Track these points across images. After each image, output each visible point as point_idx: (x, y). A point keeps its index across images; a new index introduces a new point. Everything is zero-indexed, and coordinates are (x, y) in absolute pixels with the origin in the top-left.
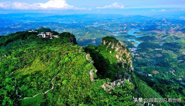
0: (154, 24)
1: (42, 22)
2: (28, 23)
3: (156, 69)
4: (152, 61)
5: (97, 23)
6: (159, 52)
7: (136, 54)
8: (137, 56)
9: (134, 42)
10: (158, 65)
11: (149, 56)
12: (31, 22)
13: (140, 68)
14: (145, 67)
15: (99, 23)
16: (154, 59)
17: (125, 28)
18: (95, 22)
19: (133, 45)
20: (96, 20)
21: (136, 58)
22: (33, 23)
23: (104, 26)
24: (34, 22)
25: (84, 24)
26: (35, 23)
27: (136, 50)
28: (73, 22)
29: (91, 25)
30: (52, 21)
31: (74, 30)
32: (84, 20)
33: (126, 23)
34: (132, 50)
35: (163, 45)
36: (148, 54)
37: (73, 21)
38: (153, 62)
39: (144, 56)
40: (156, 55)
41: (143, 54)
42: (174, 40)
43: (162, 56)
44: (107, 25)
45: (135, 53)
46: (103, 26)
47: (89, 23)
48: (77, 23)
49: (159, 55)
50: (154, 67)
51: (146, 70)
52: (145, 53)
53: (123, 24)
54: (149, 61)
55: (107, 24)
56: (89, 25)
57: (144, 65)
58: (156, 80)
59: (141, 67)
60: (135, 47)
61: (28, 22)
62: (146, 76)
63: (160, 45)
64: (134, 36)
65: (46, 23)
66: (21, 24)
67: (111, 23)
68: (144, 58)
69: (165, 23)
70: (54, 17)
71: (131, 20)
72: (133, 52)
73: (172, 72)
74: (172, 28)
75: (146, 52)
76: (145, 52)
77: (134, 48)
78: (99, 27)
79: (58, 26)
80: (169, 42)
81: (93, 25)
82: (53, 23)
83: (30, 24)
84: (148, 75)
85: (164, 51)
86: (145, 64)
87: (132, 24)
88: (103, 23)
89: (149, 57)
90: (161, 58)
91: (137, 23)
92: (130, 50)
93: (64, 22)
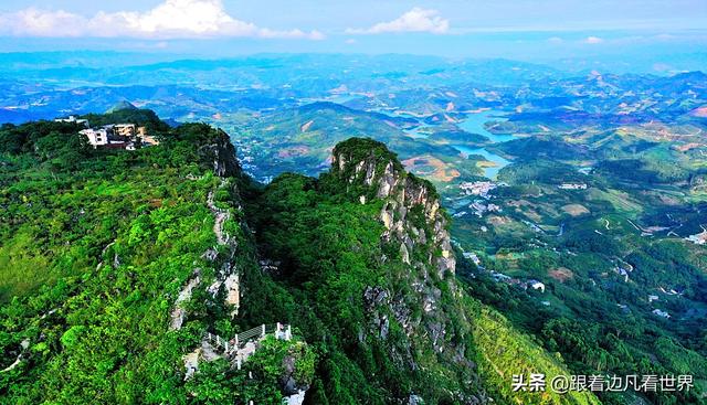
0: (557, 91)
1: (130, 85)
2: (77, 89)
3: (562, 263)
4: (548, 233)
5: (343, 88)
6: (578, 197)
7: (491, 207)
8: (495, 213)
9: (481, 158)
10: (569, 245)
11: (538, 211)
12: (87, 84)
13: (502, 257)
14: (522, 256)
15: (353, 89)
16: (557, 223)
17: (448, 109)
18: (335, 83)
19: (478, 170)
20: (339, 78)
21: (489, 220)
22: (94, 89)
23: (372, 98)
24: (100, 84)
25: (296, 92)
26: (103, 89)
27: (490, 192)
28: (254, 86)
29: (323, 96)
30: (173, 83)
31: (256, 114)
32: (294, 79)
33: (454, 89)
34: (476, 192)
35: (591, 172)
36: (535, 206)
37: (252, 82)
38: (555, 234)
39: (518, 214)
40: (563, 208)
41: (517, 204)
42: (631, 152)
43: (585, 211)
44: (384, 98)
45: (486, 203)
46: (365, 98)
47: (314, 90)
48: (267, 87)
49: (577, 210)
50: (556, 254)
51: (522, 264)
52: (524, 202)
53: (444, 92)
54: (538, 230)
55: (382, 92)
56: (314, 95)
57: (519, 246)
58: (562, 302)
59: (505, 254)
60: (487, 180)
61: (74, 84)
62: (522, 289)
63: (581, 170)
64: (481, 138)
65: (146, 88)
66: (48, 93)
67: (396, 89)
68: (518, 220)
69: (599, 89)
70: (177, 65)
71: (474, 77)
72: (481, 198)
73: (624, 273)
74: (623, 105)
75: (530, 199)
76: (524, 198)
77: (481, 184)
78: (354, 102)
79: (195, 100)
80: (613, 159)
81: (329, 95)
82: (172, 89)
83: (84, 93)
84: (530, 286)
85: (594, 194)
86: (520, 244)
87: (476, 93)
88: (368, 87)
89: (540, 217)
90: (581, 219)
91: (496, 89)
92: (468, 192)
93: (218, 87)
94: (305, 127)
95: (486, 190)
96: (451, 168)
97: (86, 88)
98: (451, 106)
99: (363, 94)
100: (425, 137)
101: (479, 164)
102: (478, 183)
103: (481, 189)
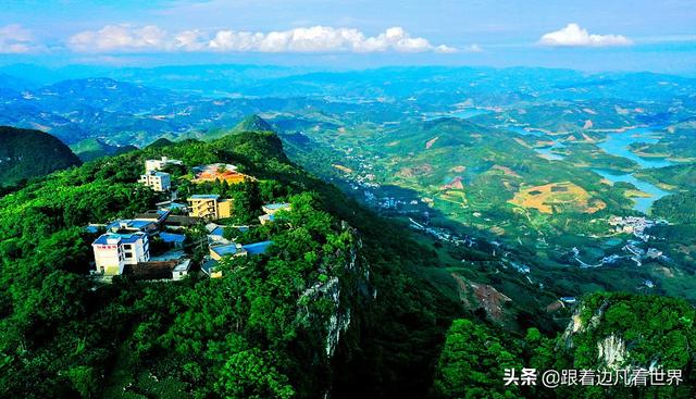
2: (217, 100)
5: (469, 102)
7: (653, 253)
8: (659, 261)
9: (631, 187)
15: (480, 103)
17: (586, 127)
18: (461, 97)
19: (628, 201)
20: (465, 92)
21: (654, 270)
23: (501, 114)
24: (238, 96)
25: (420, 105)
26: (240, 101)
27: (646, 231)
28: (379, 99)
29: (448, 110)
30: (301, 95)
31: (380, 128)
32: (420, 93)
33: (593, 104)
34: (628, 229)
37: (377, 95)
39: (689, 264)
41: (685, 250)
44: (513, 113)
45: (645, 247)
46: (493, 113)
47: (439, 104)
48: (392, 100)
53: (581, 109)
55: (511, 107)
56: (439, 109)
60: (641, 215)
64: (629, 163)
65: (278, 99)
66: (192, 104)
67: (527, 104)
70: (309, 77)
71: (613, 91)
72: (634, 238)
77: (634, 219)
78: (480, 119)
79: (322, 113)
81: (455, 109)
82: (301, 102)
83: (222, 104)
88: (496, 101)
91: (642, 106)
92: (618, 230)
93: (345, 99)
94: (429, 144)
95: (641, 228)
96: (595, 198)
97: (224, 99)
98: (589, 123)
99: (490, 108)
100: (561, 159)
101: (628, 193)
102: (631, 219)
103: (635, 227)
